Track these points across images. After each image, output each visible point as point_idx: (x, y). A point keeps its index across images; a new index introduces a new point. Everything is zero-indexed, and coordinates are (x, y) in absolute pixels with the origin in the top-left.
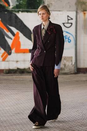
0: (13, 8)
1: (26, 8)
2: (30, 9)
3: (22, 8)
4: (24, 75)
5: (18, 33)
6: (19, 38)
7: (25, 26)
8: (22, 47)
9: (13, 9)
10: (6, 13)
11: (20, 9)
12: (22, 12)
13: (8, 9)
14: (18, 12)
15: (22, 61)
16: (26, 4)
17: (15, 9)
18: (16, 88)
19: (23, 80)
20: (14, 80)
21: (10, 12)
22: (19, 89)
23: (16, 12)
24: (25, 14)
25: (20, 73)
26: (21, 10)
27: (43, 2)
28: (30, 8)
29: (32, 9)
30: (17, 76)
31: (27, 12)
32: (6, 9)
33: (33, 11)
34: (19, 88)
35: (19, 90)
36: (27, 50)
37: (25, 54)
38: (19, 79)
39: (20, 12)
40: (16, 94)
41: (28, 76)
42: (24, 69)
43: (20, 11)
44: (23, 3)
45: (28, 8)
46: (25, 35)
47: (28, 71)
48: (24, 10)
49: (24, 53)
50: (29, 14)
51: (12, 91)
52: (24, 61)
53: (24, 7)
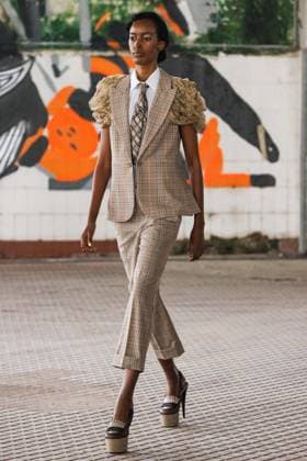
0: (198, 40)
1: (239, 40)
2: (254, 44)
3: (229, 39)
5: (214, 122)
6: (217, 137)
7: (238, 100)
8: (228, 168)
9: (198, 45)
10: (175, 56)
11: (221, 42)
12: (228, 52)
13: (182, 44)
14: (215, 52)
15: (227, 213)
16: (238, 30)
17: (204, 45)
18: (208, 302)
19: (229, 277)
20: (199, 276)
21: (189, 53)
22: (215, 305)
23: (207, 53)
24: (239, 59)
25: (220, 253)
26: (224, 46)
27: (295, 20)
28: (253, 40)
29: (261, 43)
30: (212, 263)
31: (246, 52)
32: (176, 43)
33: (264, 50)
34: (215, 302)
35: (216, 308)
36: (243, 176)
37: (236, 189)
38: (215, 272)
39: (221, 54)
40: (209, 320)
41: (248, 262)
42: (235, 239)
43: (221, 49)
44: (233, 24)
45: (247, 39)
46: (237, 129)
47: (246, 245)
48: (234, 46)
49: (234, 186)
50: (251, 59)
51: (194, 309)
52: (234, 213)
53: (233, 38)
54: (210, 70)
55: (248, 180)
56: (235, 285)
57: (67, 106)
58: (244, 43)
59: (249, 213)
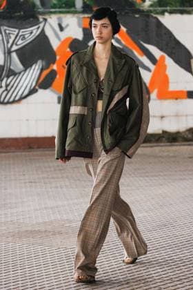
0: (151, 6)
1: (178, 4)
3: (171, 4)
4: (177, 145)
5: (162, 58)
6: (165, 67)
7: (178, 43)
8: (172, 87)
9: (151, 9)
10: (137, 16)
11: (166, 6)
12: (171, 13)
13: (141, 8)
14: (162, 13)
17: (156, 9)
18: (162, 174)
20: (156, 157)
21: (146, 13)
22: (165, 175)
23: (157, 13)
25: (169, 142)
26: (168, 8)
30: (163, 148)
31: (182, 12)
32: (137, 7)
34: (166, 173)
35: (166, 177)
36: (181, 92)
37: (179, 100)
38: (166, 154)
39: (166, 14)
40: (161, 185)
41: (186, 147)
42: (178, 133)
43: (166, 11)
47: (185, 136)
49: (177, 99)
51: (152, 178)
52: (177, 116)
53: (173, 3)
54: (160, 25)
55: (186, 94)
56: (178, 162)
57: (68, 50)
58: (181, 6)
59: (187, 116)
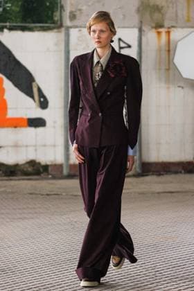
2: (29, 23)
15: (11, 146)
16: (19, 12)
19: (12, 193)
24: (19, 34)
27: (59, 5)
28: (29, 20)
29: (34, 22)
33: (36, 27)
44: (13, 8)
45: (24, 20)
46: (17, 85)
48: (15, 24)
50: (27, 34)
